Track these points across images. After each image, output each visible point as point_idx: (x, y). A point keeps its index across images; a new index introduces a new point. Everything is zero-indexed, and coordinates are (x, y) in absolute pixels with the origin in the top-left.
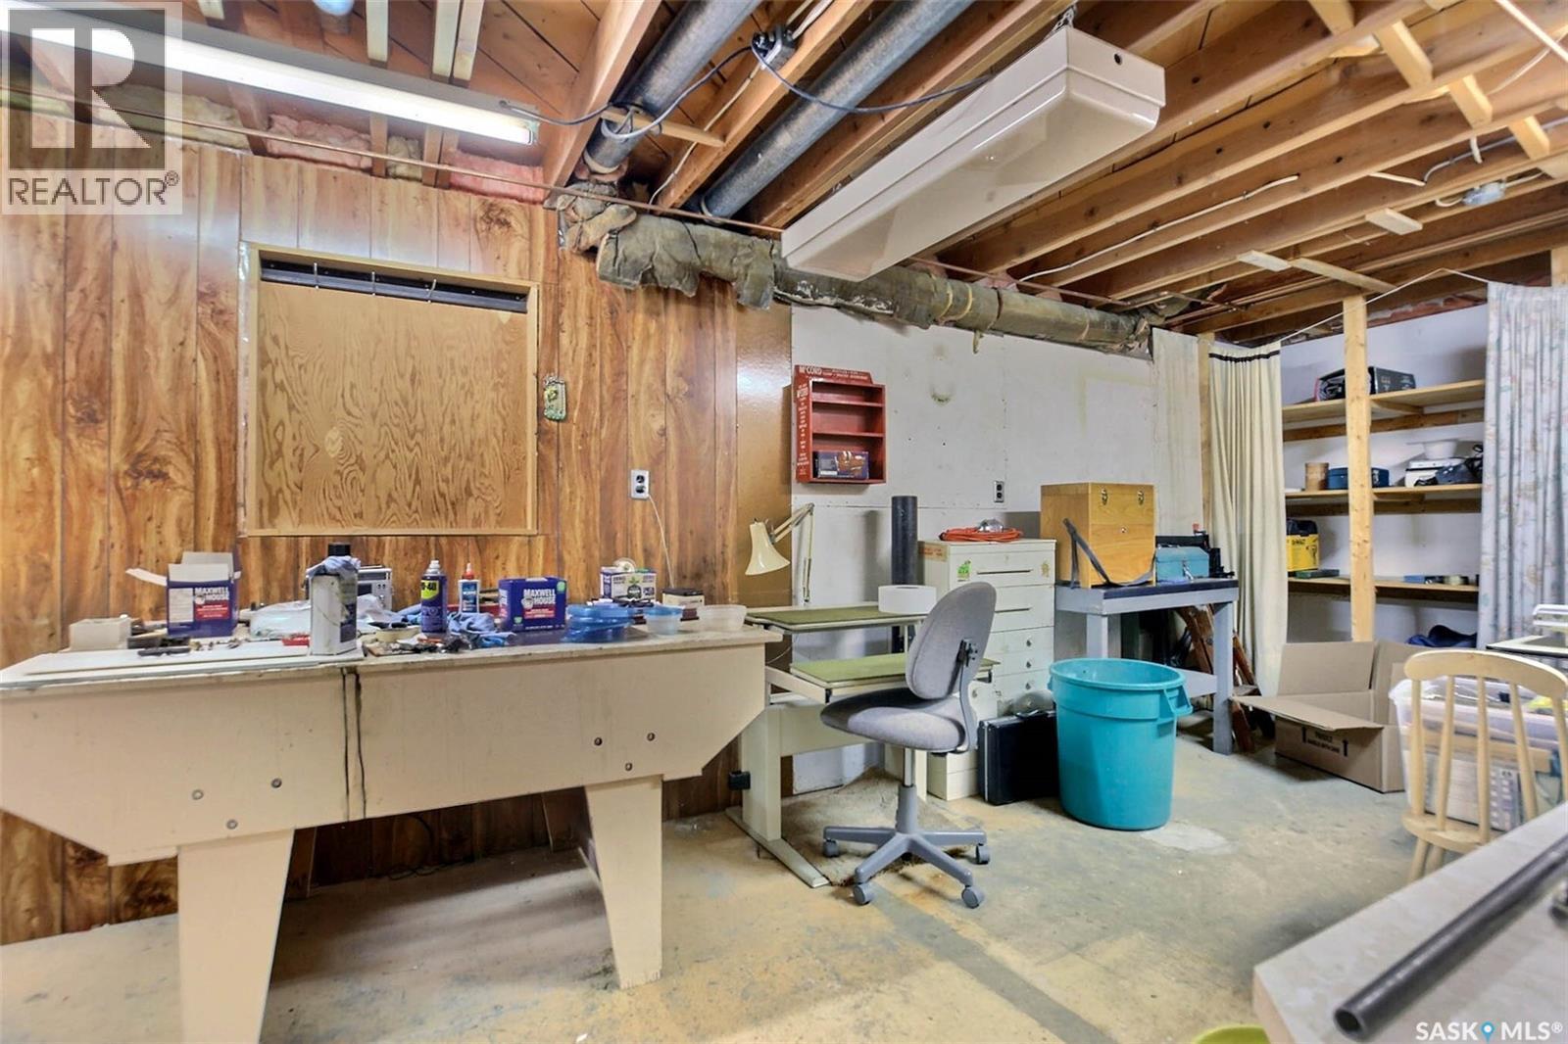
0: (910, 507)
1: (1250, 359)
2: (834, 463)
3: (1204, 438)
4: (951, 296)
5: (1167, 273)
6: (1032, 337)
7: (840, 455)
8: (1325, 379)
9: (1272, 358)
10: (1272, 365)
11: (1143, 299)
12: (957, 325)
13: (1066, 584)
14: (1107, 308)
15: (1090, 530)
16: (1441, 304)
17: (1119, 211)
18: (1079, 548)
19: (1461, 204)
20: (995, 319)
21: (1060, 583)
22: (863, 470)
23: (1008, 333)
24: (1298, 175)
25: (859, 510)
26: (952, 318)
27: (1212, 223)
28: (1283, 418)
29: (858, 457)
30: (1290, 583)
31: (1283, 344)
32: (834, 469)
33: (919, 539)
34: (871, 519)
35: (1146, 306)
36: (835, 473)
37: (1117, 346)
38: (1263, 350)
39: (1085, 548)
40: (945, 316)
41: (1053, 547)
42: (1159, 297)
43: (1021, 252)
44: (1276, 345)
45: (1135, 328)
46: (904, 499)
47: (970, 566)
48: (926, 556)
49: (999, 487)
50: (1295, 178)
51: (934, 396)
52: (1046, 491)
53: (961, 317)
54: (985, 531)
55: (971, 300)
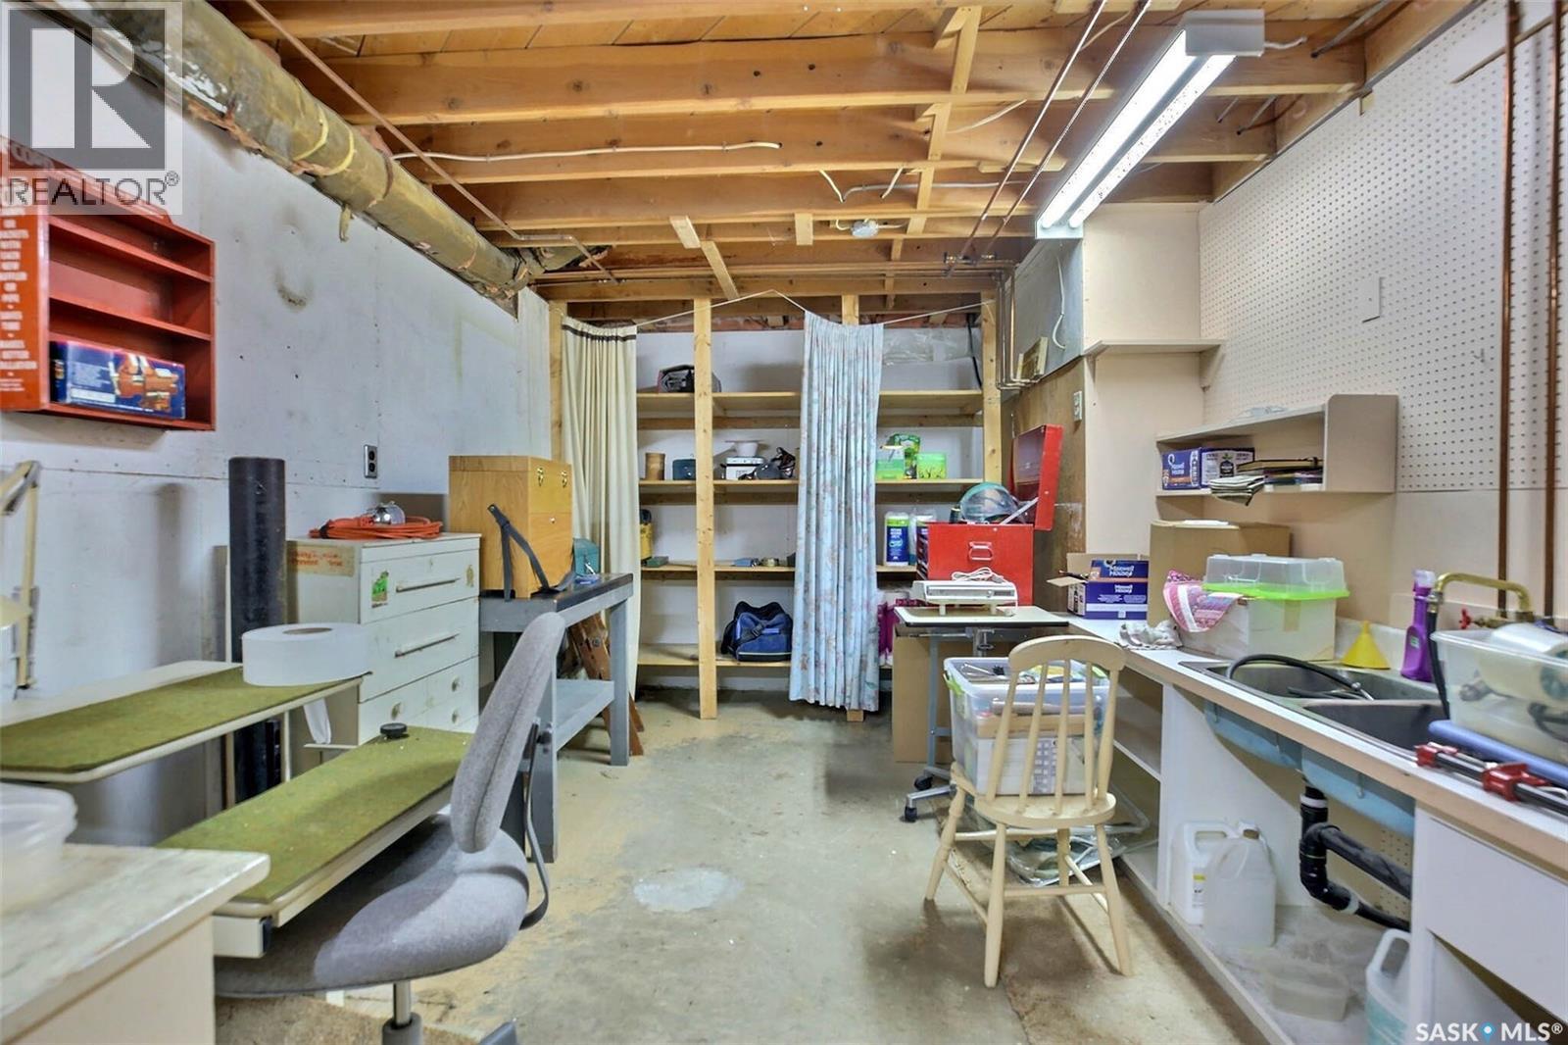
0: (273, 479)
1: (608, 339)
2: (105, 375)
3: (555, 418)
4: (326, 130)
5: (587, 213)
6: (411, 245)
7: (119, 361)
8: (666, 372)
9: (629, 341)
10: (629, 349)
11: (533, 238)
12: (318, 183)
13: (498, 594)
14: (491, 236)
15: (530, 519)
16: (741, 320)
17: (620, 100)
18: (513, 542)
19: (849, 232)
20: (379, 197)
21: (486, 594)
22: (173, 401)
23: (383, 226)
24: (781, 145)
25: (143, 482)
26: (319, 170)
27: (684, 165)
28: (638, 406)
29: (164, 373)
30: (642, 572)
31: (640, 331)
32: (107, 389)
33: (288, 538)
34: (170, 499)
35: (530, 249)
36: (108, 399)
37: (495, 290)
38: (621, 332)
39: (523, 543)
40: (307, 160)
41: (477, 544)
42: (562, 241)
43: (452, 105)
44: (632, 330)
45: (515, 273)
46: (261, 464)
47: (388, 578)
48: (300, 567)
49: (372, 455)
50: (776, 146)
51: (283, 291)
52: (457, 464)
53: (332, 172)
54: (382, 522)
55: (352, 151)
